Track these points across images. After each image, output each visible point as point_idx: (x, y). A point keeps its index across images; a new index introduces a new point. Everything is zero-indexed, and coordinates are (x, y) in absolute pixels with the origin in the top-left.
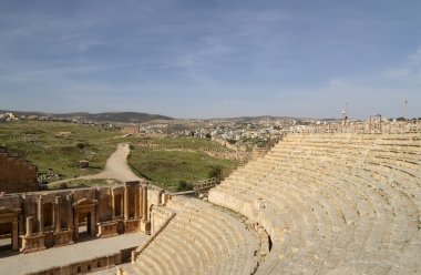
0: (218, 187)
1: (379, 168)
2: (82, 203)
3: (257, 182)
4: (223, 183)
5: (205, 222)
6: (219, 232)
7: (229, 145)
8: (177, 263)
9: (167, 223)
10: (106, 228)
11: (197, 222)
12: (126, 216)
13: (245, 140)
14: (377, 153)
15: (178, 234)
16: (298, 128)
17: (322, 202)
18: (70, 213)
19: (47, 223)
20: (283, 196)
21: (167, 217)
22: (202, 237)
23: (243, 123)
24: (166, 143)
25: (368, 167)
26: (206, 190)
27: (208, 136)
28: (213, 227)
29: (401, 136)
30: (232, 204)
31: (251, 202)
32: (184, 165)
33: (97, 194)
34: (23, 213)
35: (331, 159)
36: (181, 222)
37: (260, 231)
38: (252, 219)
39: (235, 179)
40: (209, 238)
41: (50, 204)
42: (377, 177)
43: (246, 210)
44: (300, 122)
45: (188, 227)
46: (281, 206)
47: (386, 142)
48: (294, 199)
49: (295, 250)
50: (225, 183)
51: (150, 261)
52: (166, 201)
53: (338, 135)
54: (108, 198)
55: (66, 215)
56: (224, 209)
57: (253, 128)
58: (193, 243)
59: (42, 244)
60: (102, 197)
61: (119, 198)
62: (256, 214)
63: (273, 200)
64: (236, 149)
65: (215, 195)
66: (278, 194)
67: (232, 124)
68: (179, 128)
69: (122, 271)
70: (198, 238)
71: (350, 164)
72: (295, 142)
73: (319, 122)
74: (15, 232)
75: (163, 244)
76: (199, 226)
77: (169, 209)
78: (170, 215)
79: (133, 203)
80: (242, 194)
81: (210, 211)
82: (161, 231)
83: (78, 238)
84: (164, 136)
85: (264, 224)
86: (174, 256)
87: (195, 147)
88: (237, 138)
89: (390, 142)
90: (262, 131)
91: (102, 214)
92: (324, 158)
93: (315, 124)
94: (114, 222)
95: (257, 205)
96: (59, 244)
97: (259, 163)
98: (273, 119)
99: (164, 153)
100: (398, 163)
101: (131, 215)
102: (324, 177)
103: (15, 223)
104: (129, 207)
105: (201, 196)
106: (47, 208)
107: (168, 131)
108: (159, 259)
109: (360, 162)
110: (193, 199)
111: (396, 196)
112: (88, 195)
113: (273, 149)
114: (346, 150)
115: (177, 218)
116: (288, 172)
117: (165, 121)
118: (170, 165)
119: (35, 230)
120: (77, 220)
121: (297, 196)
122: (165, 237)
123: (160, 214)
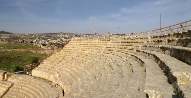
0: (37, 68)
1: (109, 55)
3: (56, 64)
4: (39, 66)
5: (30, 87)
6: (38, 91)
7: (42, 47)
9: (8, 90)
11: (26, 87)
13: (51, 44)
14: (108, 49)
15: (15, 95)
16: (76, 38)
17: (86, 71)
20: (69, 70)
22: (29, 95)
23: (50, 36)
24: (8, 46)
25: (105, 55)
26: (30, 70)
27: (32, 42)
28: (35, 89)
29: (117, 41)
30: (44, 76)
31: (54, 74)
32: (18, 58)
35: (90, 52)
36: (16, 88)
37: (59, 87)
38: (54, 82)
39: (46, 63)
40: (33, 94)
42: (108, 59)
43: (51, 78)
44: (76, 36)
45: (21, 90)
46: (68, 75)
47: (111, 44)
48: (74, 71)
49: (75, 94)
50: (41, 66)
52: (7, 78)
53: (93, 41)
56: (40, 79)
57: (54, 38)
62: (56, 79)
63: (64, 72)
64: (46, 48)
65: (35, 72)
66: (66, 69)
67: (44, 37)
68: (16, 38)
70: (27, 95)
71: (98, 54)
72: (74, 45)
73: (85, 36)
76: (27, 89)
77: (9, 82)
78: (10, 85)
80: (49, 71)
81: (33, 80)
82: (4, 94)
84: (6, 43)
85: (60, 84)
87: (24, 48)
88: (47, 43)
89: (113, 44)
90: (59, 40)
92: (87, 52)
93: (83, 37)
95: (57, 75)
97: (57, 55)
98: (64, 34)
99: (6, 52)
100: (116, 52)
102: (87, 60)
107: (9, 40)
109: (102, 52)
110: (23, 75)
111: (115, 66)
113: (64, 48)
114: (96, 48)
115: (14, 86)
116: (71, 59)
117: (7, 35)
118: (10, 58)
121: (75, 69)
123: (4, 85)
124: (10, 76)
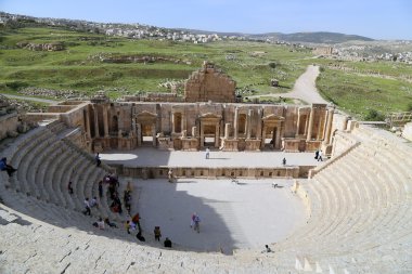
2: (270, 118)
8: (353, 191)
9: (349, 150)
10: (289, 143)
11: (383, 156)
12: (309, 136)
18: (260, 126)
19: (241, 131)
21: (351, 145)
22: (387, 173)
28: (402, 165)
33: (285, 111)
34: (224, 119)
36: (365, 153)
41: (244, 115)
45: (372, 159)
51: (326, 182)
52: (352, 128)
54: (294, 117)
55: (256, 127)
58: (374, 176)
59: (236, 147)
60: (288, 115)
61: (304, 118)
69: (298, 184)
70: (382, 173)
74: (217, 133)
75: (341, 170)
76: (385, 160)
77: (354, 137)
78: (354, 143)
79: (317, 125)
81: (401, 147)
82: (342, 156)
83: (264, 148)
86: (350, 183)
91: (286, 130)
94: (297, 139)
96: (248, 150)
101: (314, 136)
103: (217, 127)
104: (313, 128)
105: (394, 129)
106: (242, 118)
108: (335, 182)
112: (276, 111)
115: (361, 147)
119: (231, 135)
120: (264, 132)
122: (344, 164)
123: (343, 140)
124: (357, 126)
